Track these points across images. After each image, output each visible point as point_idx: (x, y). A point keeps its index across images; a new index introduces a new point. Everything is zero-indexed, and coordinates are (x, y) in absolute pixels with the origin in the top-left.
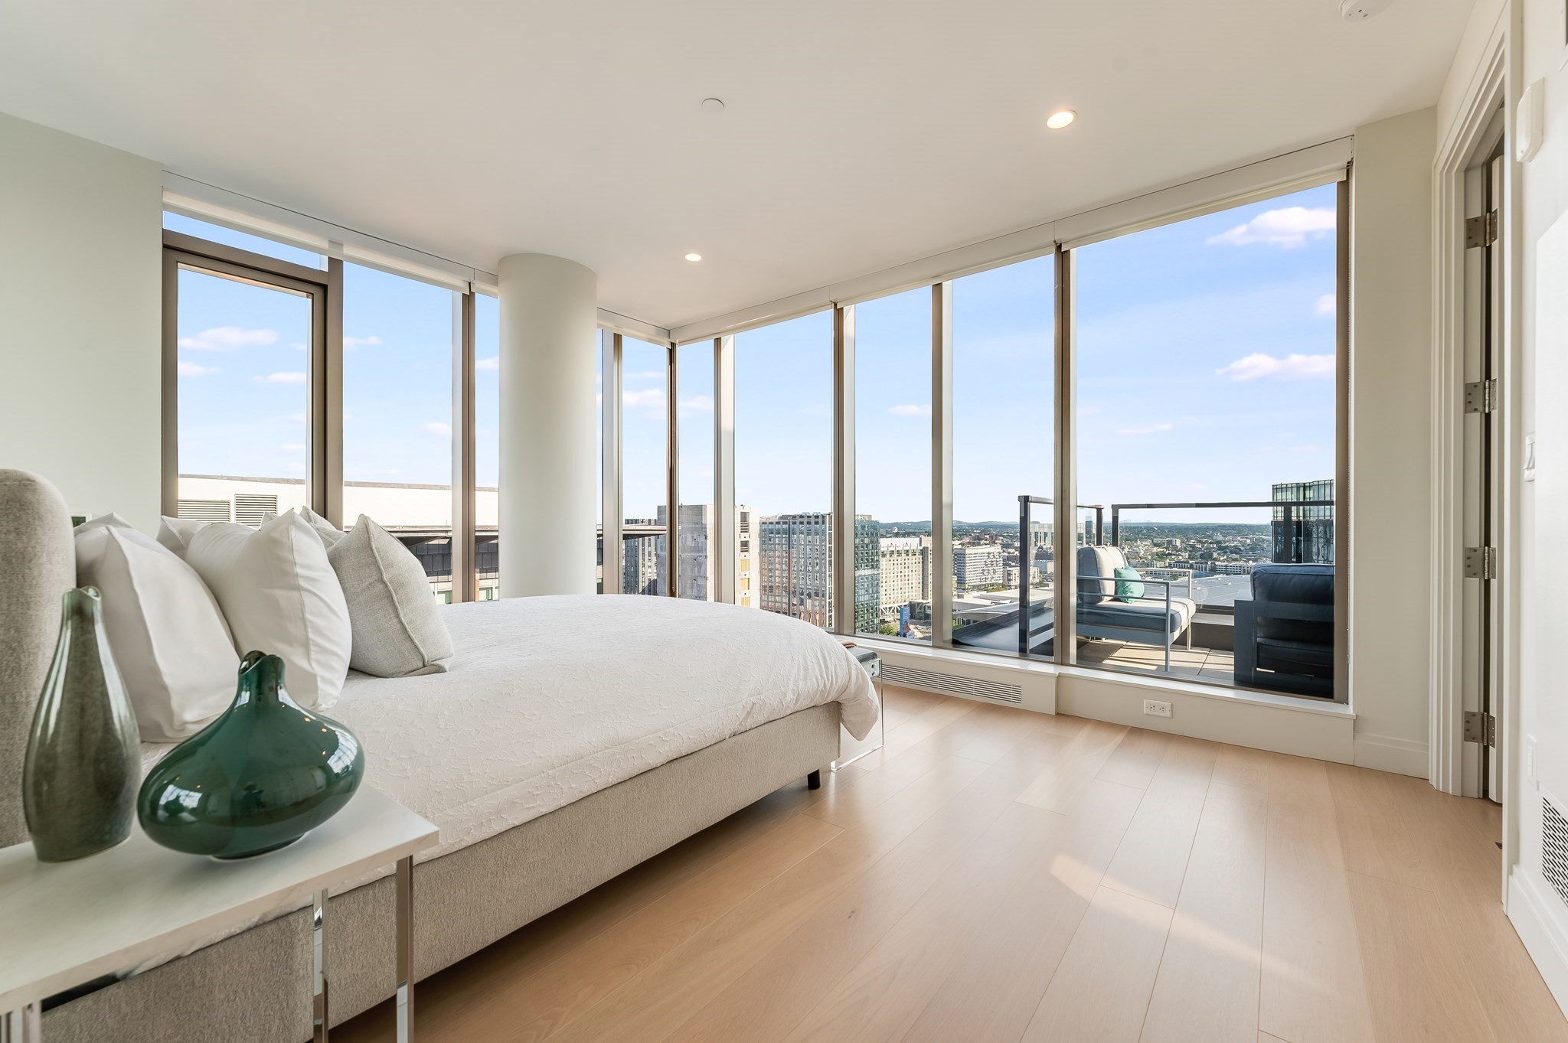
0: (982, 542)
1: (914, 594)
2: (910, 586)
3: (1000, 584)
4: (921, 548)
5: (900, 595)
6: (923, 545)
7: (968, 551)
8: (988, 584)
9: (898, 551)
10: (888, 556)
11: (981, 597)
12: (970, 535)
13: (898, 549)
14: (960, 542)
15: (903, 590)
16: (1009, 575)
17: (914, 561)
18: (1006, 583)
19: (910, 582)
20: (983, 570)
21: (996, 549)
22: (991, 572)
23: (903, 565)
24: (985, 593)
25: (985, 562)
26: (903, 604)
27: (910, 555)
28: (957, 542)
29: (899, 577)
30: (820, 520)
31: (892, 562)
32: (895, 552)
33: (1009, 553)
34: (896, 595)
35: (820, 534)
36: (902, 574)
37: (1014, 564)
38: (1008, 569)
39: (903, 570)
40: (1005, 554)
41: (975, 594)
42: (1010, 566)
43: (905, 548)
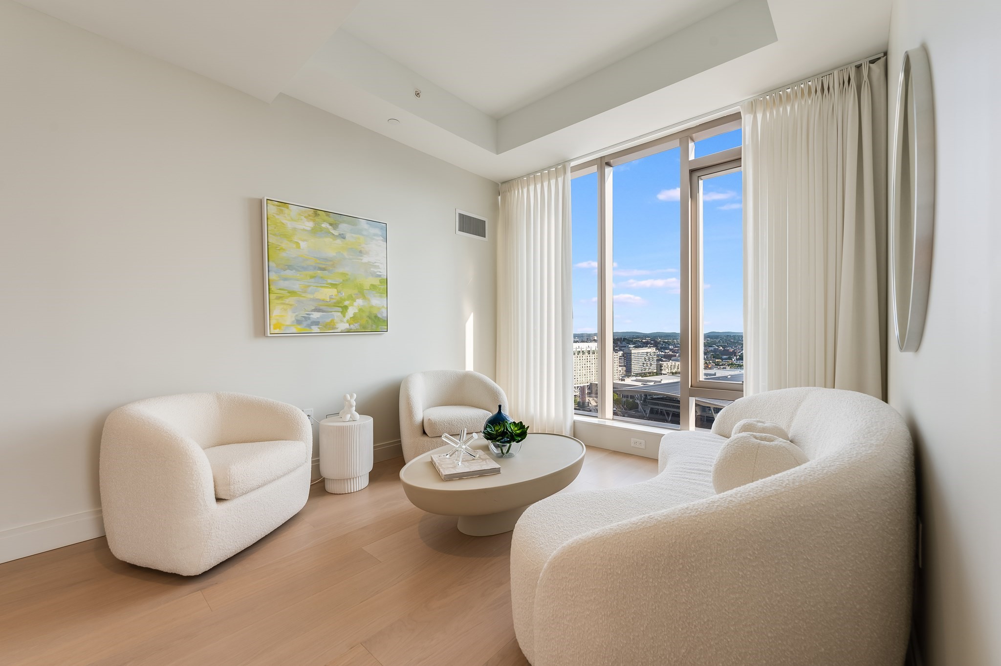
1: (593, 378)
2: (591, 373)
3: (654, 372)
5: (584, 379)
7: (633, 351)
8: (647, 372)
10: (576, 354)
11: (636, 381)
13: (583, 350)
15: (586, 376)
16: (661, 366)
17: (593, 357)
18: (659, 372)
19: (591, 371)
20: (644, 364)
21: (652, 350)
22: (649, 365)
23: (586, 360)
24: (640, 378)
25: (645, 358)
26: (586, 384)
27: (591, 353)
29: (584, 367)
31: (579, 358)
32: (581, 352)
33: (666, 352)
34: (581, 379)
36: (586, 366)
37: (665, 360)
38: (661, 363)
39: (586, 363)
40: (662, 353)
41: (634, 378)
42: (662, 361)
43: (587, 350)
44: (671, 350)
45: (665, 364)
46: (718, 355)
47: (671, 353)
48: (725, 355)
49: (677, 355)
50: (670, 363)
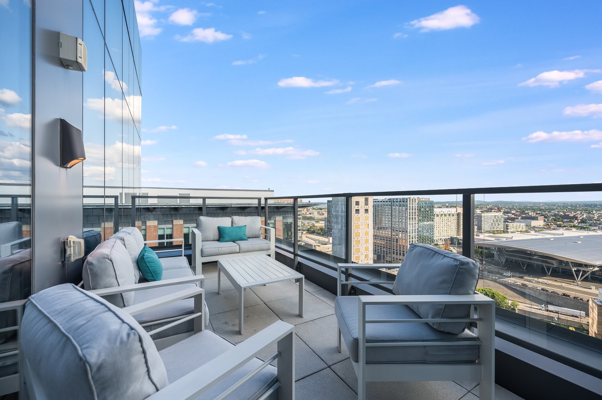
0: (493, 211)
1: (453, 233)
2: (451, 230)
3: (502, 231)
4: (457, 213)
5: (446, 234)
6: (458, 212)
7: (483, 215)
8: (495, 231)
9: (445, 214)
10: (440, 216)
11: (489, 236)
12: (486, 207)
13: (444, 213)
14: (480, 210)
15: (447, 231)
16: (507, 226)
17: (453, 219)
18: (505, 230)
19: (451, 228)
20: (492, 224)
21: (500, 214)
22: (497, 225)
23: (447, 220)
24: (492, 234)
25: (493, 220)
26: (447, 238)
27: (451, 216)
28: (479, 211)
29: (445, 225)
30: (405, 200)
31: (442, 219)
32: (443, 215)
33: (508, 216)
34: (444, 234)
35: (405, 206)
36: (447, 224)
37: (510, 221)
38: (507, 223)
39: (447, 222)
40: (506, 216)
41: (486, 234)
42: (508, 222)
43: (448, 213)
44: (513, 214)
45: (510, 225)
46: (558, 219)
47: (513, 216)
48: (566, 219)
49: (519, 218)
50: (515, 224)
